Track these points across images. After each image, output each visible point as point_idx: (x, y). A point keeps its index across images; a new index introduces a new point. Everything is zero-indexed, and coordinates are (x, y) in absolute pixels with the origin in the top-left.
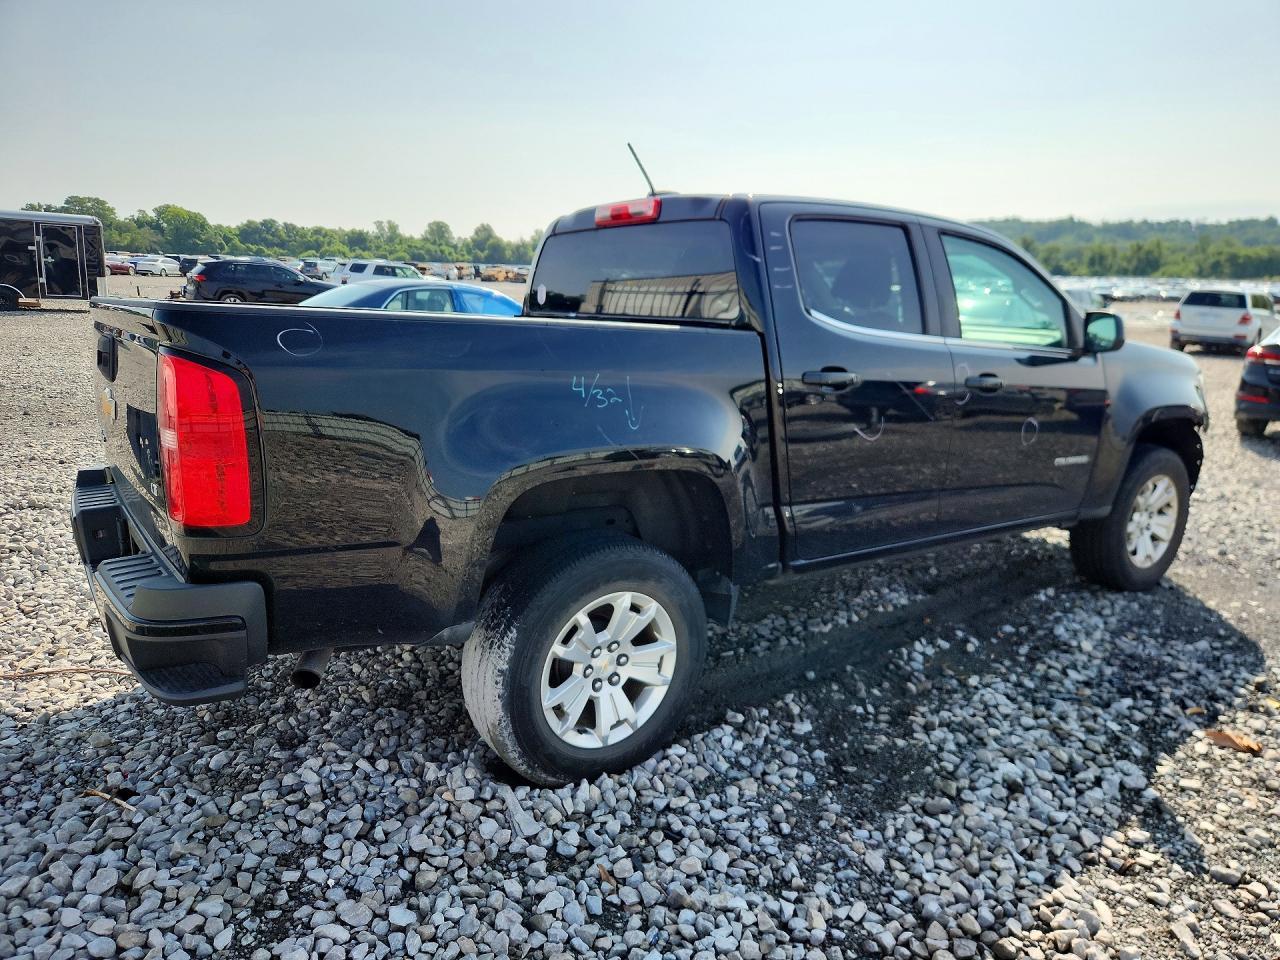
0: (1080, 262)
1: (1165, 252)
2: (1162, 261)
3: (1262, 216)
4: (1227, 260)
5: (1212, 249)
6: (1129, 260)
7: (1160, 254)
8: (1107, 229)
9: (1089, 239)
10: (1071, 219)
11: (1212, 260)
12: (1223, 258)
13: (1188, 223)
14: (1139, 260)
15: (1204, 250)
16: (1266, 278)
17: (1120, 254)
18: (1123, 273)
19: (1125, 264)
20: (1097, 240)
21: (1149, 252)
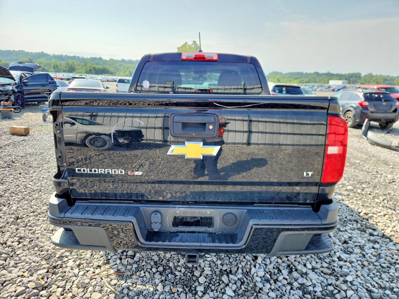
0: (50, 67)
1: (76, 66)
2: (76, 68)
3: (98, 57)
4: (93, 69)
5: (88, 66)
6: (66, 68)
7: (74, 66)
8: (55, 57)
9: (50, 60)
10: (43, 52)
11: (89, 69)
12: (92, 68)
13: (78, 57)
14: (69, 68)
15: (86, 66)
16: (104, 74)
17: (63, 65)
18: (65, 71)
19: (65, 69)
20: (53, 60)
21: (71, 65)
